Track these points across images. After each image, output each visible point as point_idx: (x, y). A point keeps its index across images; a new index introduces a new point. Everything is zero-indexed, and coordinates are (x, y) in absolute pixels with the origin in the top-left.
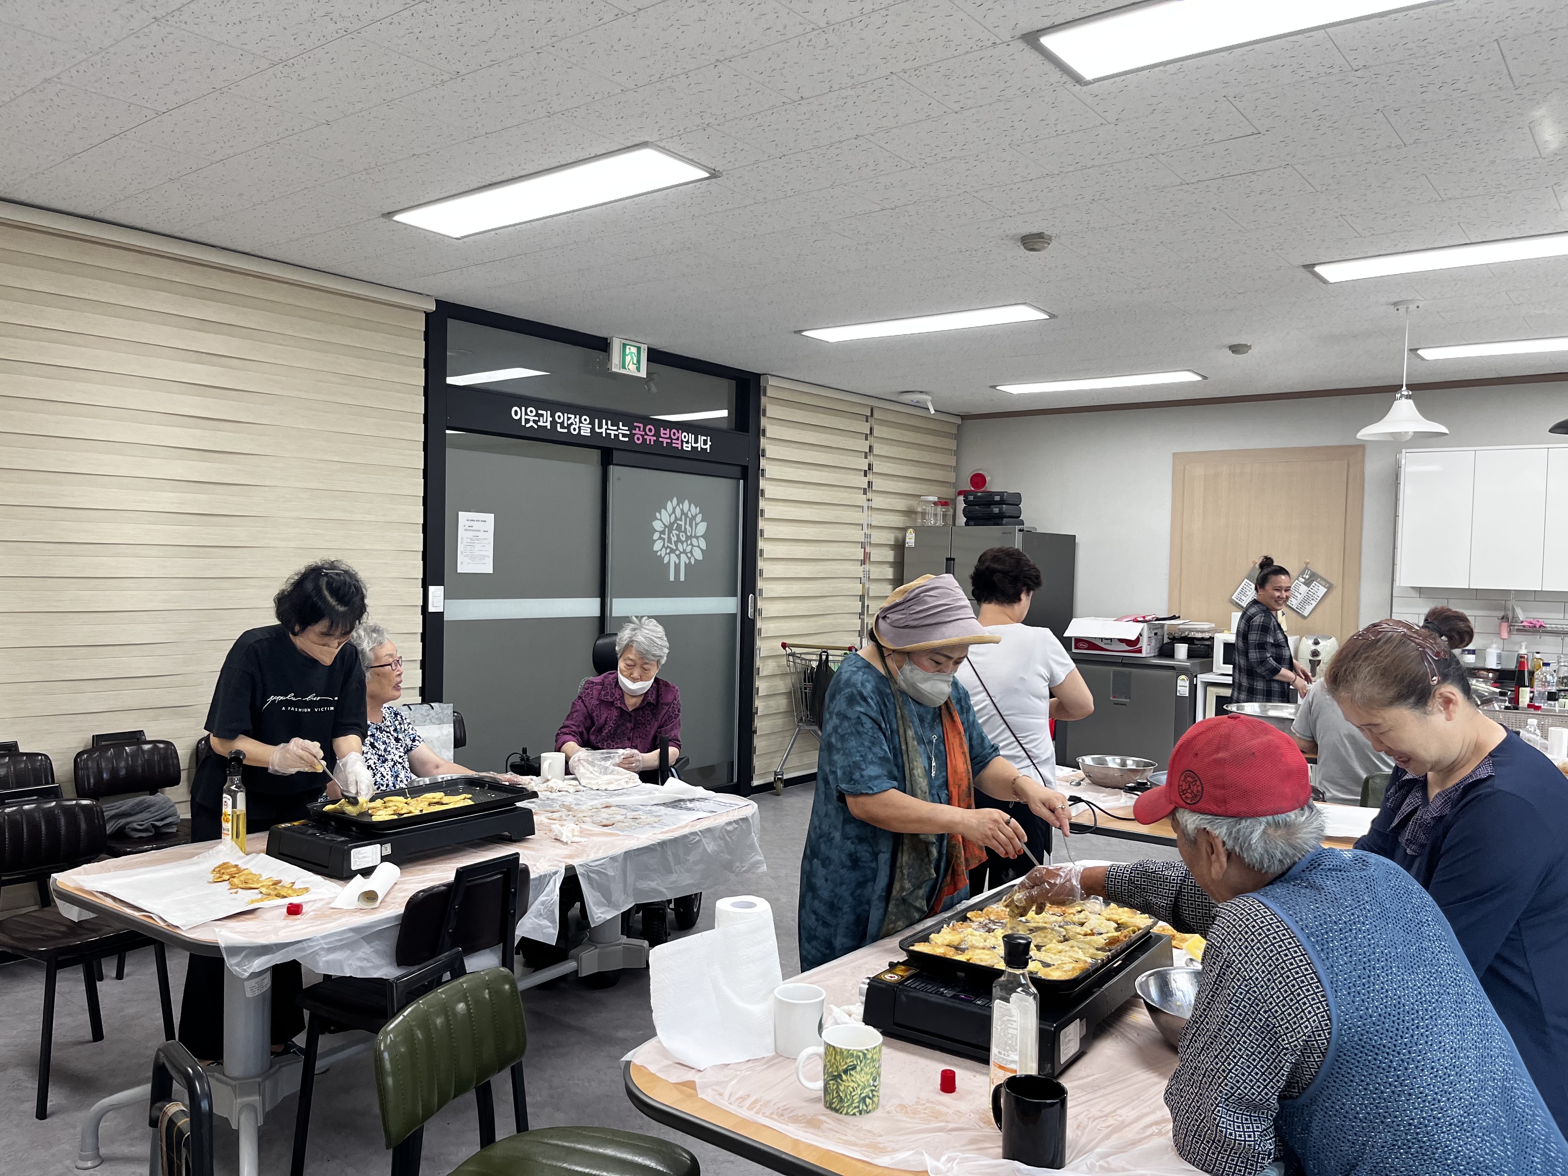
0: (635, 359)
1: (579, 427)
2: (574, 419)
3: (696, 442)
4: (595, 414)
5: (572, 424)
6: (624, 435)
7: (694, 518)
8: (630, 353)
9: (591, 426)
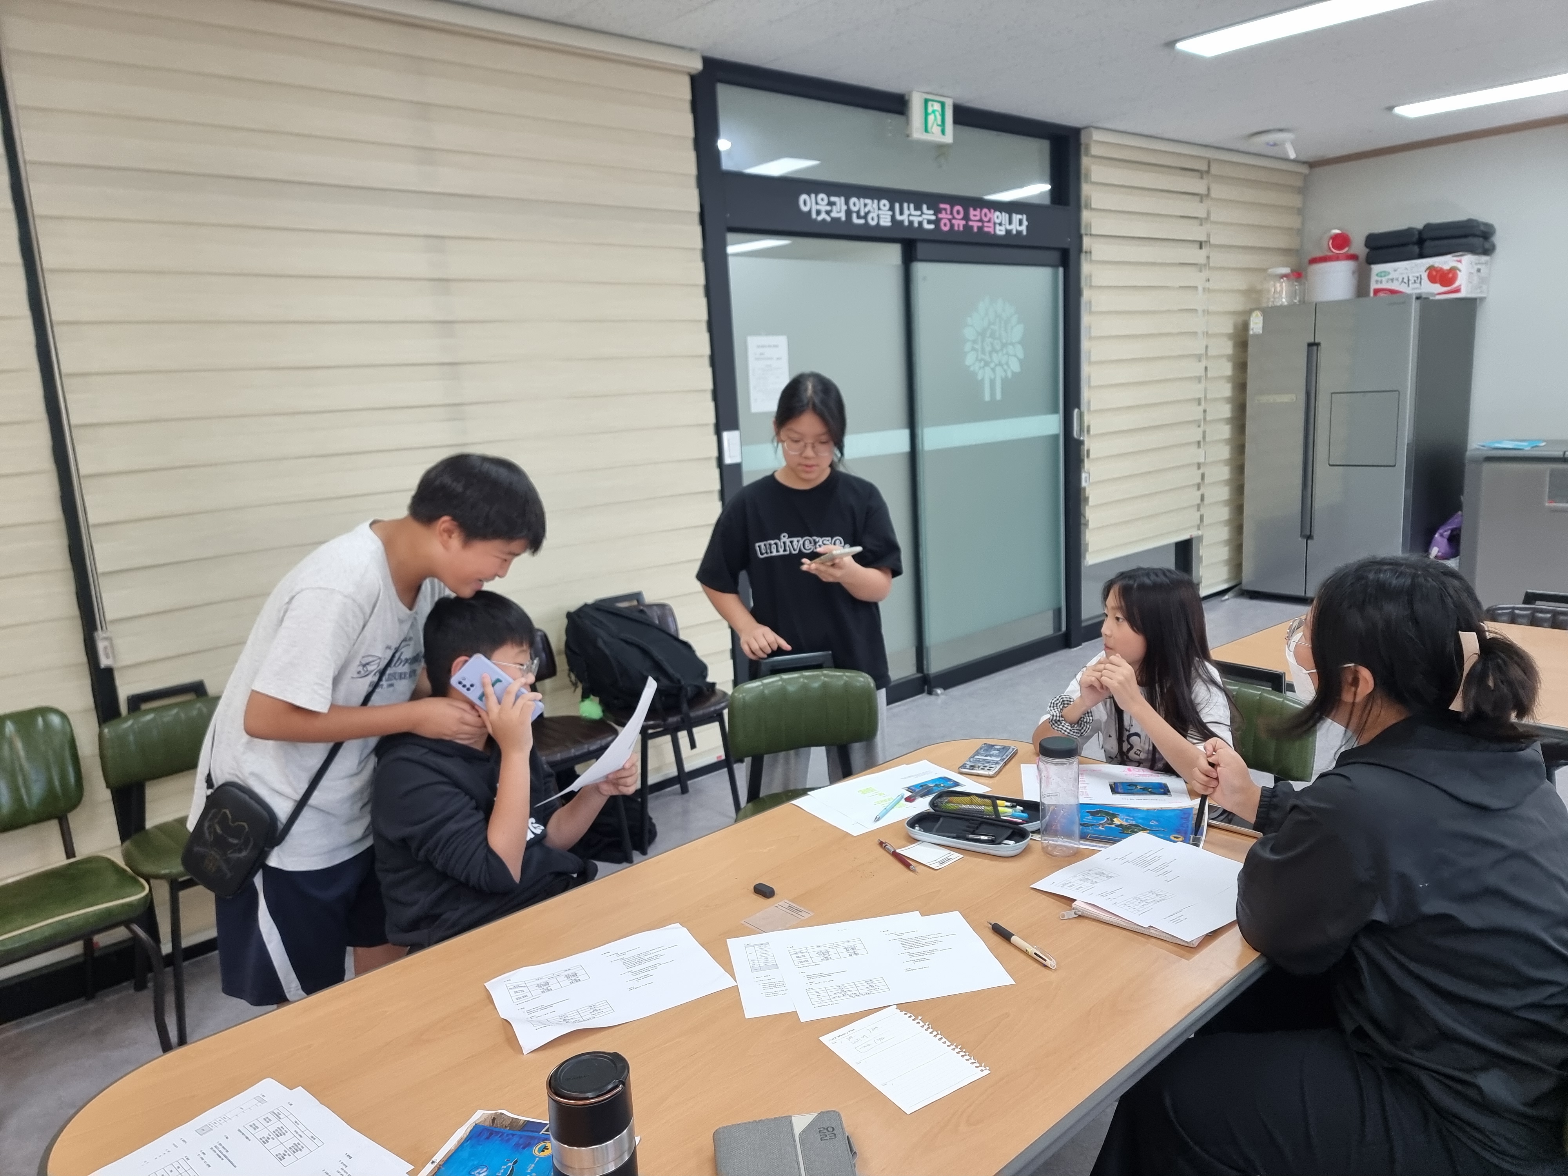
0: (939, 119)
1: (878, 216)
2: (871, 205)
3: (1010, 223)
4: (896, 196)
5: (869, 212)
6: (929, 222)
7: (1008, 320)
8: (934, 112)
9: (890, 213)
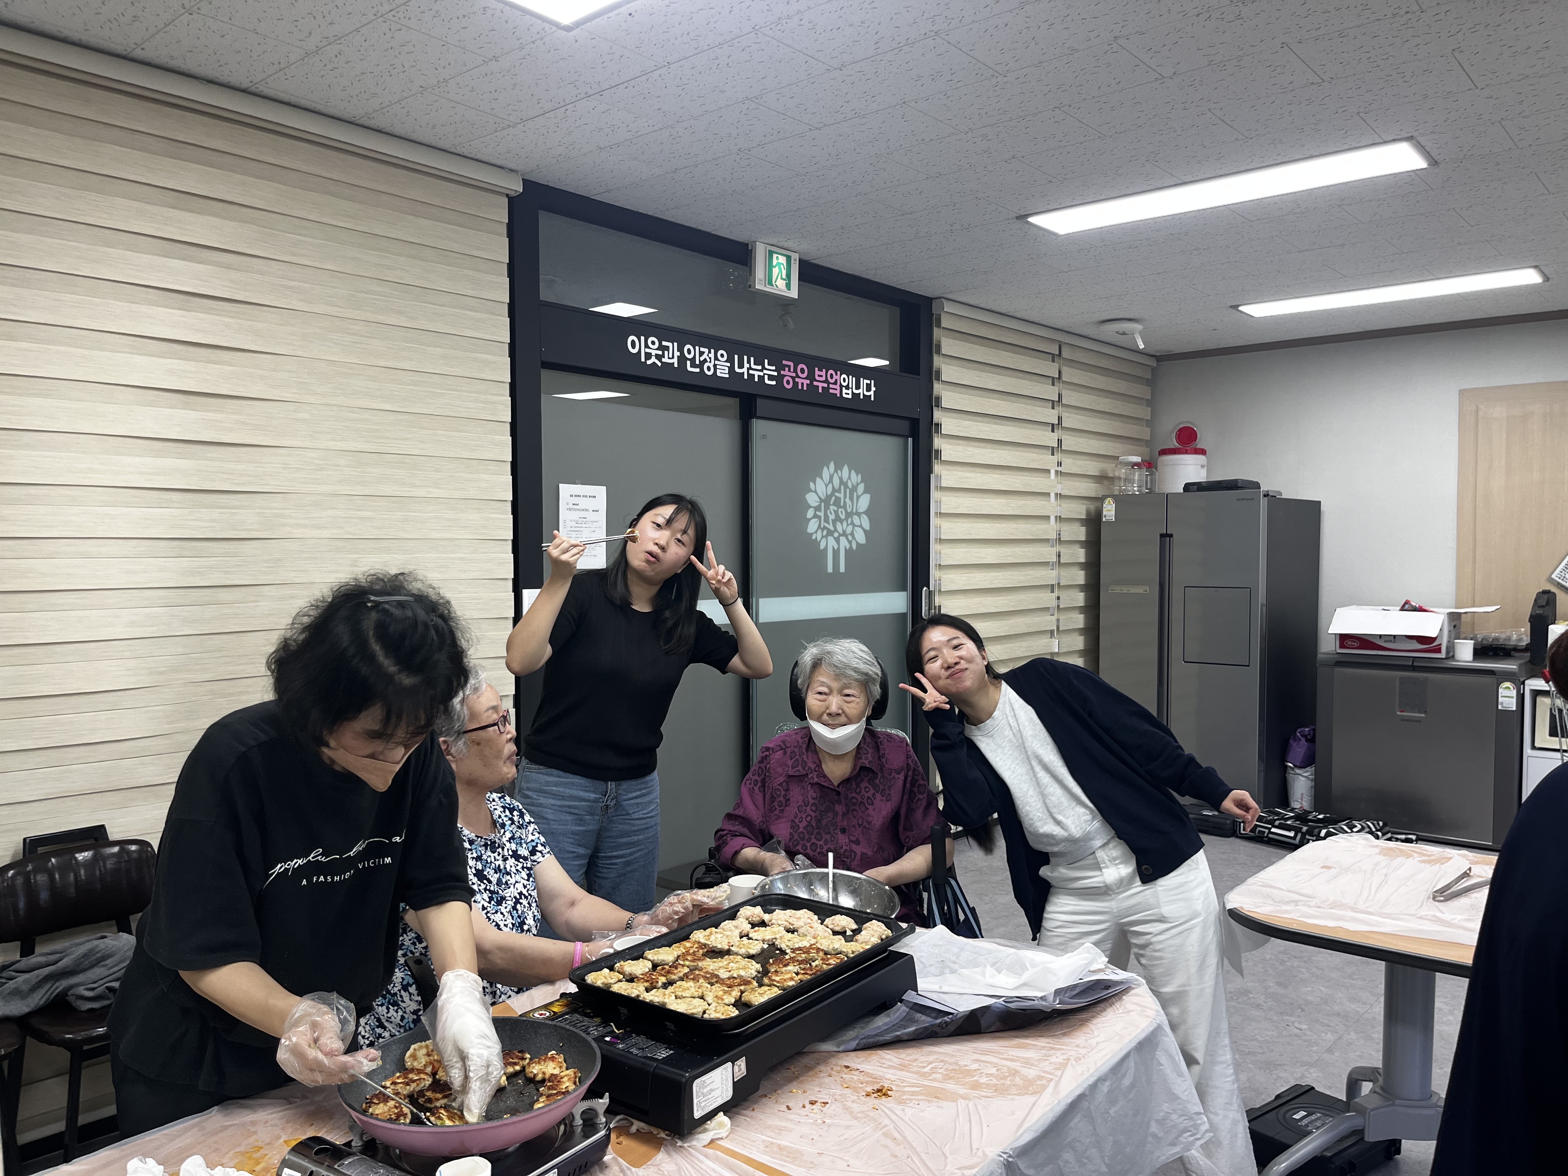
0: (784, 272)
1: (715, 366)
2: (708, 354)
3: (858, 387)
4: (735, 347)
5: (705, 361)
6: (771, 378)
7: (854, 488)
9: (729, 364)
